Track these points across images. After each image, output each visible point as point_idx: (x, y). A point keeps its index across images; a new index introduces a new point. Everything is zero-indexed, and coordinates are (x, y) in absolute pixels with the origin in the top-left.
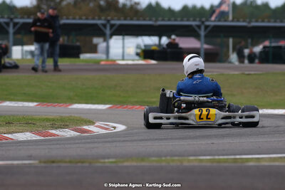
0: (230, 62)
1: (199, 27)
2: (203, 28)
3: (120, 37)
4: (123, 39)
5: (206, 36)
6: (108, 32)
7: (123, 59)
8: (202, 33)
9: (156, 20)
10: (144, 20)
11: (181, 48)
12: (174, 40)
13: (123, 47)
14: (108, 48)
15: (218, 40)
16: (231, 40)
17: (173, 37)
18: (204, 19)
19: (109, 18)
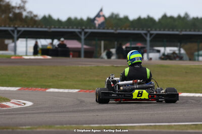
0: (102, 58)
1: (80, 33)
2: (83, 33)
3: (25, 40)
4: (27, 41)
5: (85, 39)
6: (15, 35)
7: (26, 55)
8: (83, 37)
9: (50, 28)
10: (42, 27)
11: (68, 48)
12: (63, 41)
13: (27, 47)
14: (15, 47)
15: (94, 42)
16: (102, 43)
17: (62, 39)
18: (84, 27)
19: (16, 26)
